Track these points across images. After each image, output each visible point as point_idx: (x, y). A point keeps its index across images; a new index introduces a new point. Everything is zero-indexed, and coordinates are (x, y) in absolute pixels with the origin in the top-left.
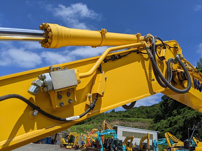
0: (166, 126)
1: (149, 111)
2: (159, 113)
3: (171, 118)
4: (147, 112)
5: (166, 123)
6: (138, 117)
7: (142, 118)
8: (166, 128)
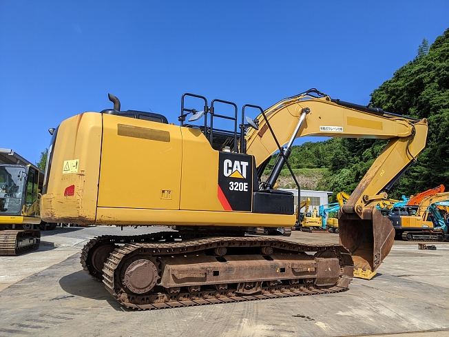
0: (349, 179)
1: (321, 152)
2: (340, 156)
3: (358, 165)
4: (318, 155)
5: (350, 175)
6: (299, 167)
7: (308, 167)
8: (348, 183)
